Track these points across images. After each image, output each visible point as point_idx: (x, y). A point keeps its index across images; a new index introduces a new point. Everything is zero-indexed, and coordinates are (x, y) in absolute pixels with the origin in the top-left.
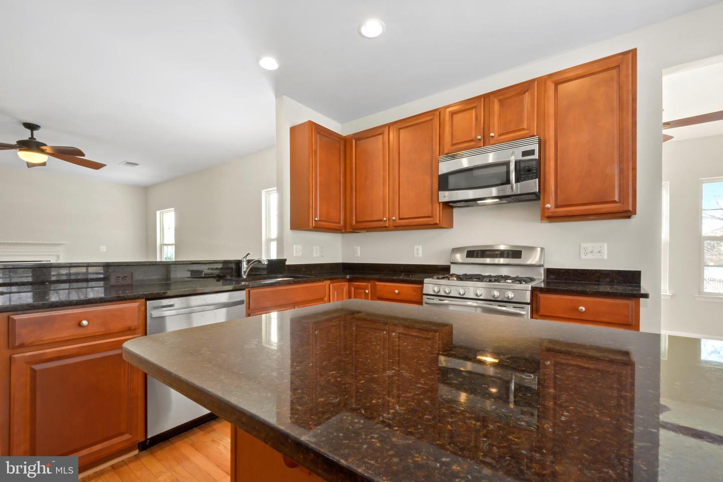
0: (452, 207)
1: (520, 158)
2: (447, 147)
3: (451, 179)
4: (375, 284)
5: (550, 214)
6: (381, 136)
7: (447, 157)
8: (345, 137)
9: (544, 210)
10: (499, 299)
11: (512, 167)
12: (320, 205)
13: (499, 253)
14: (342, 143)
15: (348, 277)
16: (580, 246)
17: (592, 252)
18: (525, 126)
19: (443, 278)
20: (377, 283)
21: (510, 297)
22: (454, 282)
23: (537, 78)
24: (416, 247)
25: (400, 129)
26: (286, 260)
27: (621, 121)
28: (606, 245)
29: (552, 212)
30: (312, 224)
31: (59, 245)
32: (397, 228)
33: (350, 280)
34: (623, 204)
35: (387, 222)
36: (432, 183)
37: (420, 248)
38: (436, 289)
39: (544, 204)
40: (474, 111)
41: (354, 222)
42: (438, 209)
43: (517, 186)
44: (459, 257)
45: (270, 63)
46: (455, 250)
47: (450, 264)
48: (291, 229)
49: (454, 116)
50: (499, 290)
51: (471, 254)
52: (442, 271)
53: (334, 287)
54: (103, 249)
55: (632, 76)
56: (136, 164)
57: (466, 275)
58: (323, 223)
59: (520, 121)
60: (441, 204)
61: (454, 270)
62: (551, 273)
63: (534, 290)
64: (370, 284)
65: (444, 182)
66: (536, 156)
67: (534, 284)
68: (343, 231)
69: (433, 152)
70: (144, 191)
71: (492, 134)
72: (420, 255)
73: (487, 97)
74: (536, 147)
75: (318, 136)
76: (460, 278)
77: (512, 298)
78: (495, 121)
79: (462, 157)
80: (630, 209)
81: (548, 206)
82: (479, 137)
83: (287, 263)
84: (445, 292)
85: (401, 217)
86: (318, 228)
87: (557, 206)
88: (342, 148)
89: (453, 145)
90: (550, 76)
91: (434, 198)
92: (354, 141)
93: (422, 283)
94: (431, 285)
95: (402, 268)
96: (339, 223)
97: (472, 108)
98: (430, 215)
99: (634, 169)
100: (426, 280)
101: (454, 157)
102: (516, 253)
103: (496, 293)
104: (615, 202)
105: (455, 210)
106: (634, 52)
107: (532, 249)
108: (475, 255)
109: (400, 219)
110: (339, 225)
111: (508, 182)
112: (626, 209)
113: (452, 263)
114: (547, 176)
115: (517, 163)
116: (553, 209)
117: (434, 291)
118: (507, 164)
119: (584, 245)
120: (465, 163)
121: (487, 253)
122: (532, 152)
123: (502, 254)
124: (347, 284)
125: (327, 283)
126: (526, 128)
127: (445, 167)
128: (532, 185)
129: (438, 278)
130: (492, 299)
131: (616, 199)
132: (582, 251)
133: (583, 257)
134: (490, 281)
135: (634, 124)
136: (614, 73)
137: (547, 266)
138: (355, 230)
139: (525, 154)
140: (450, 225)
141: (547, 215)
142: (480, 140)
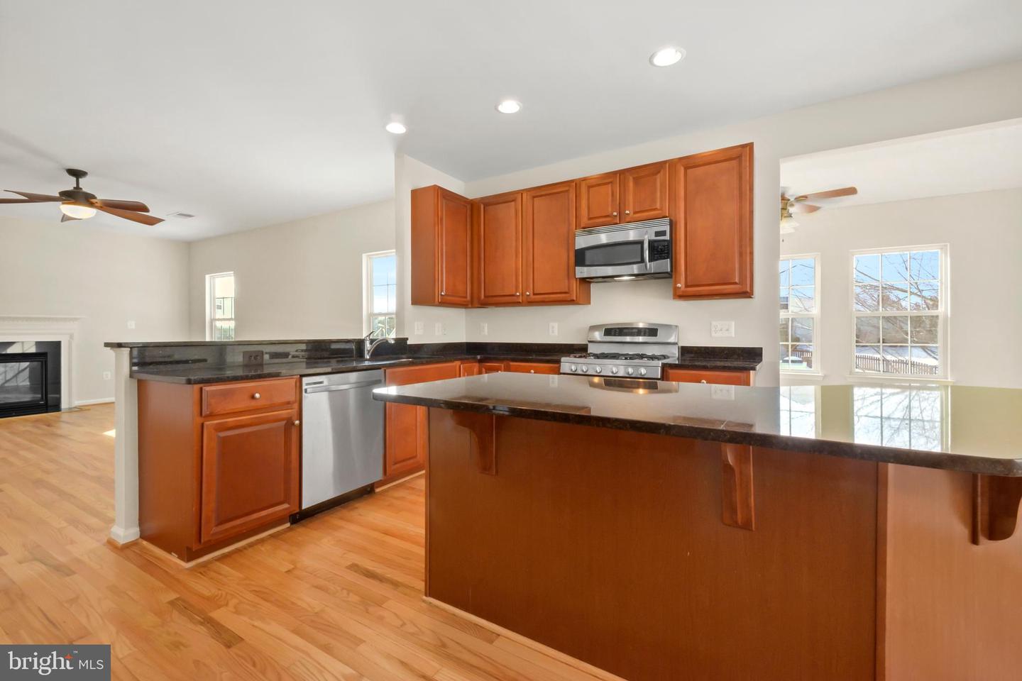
0: (590, 282)
1: (653, 238)
2: (584, 221)
3: (588, 254)
4: (510, 365)
5: (681, 294)
6: (513, 203)
7: (584, 231)
8: (472, 200)
9: (676, 289)
10: (633, 376)
11: (646, 245)
12: (446, 278)
13: (636, 331)
14: (469, 207)
15: (479, 357)
16: (711, 324)
17: (721, 330)
18: (658, 206)
19: (580, 357)
20: (512, 363)
21: (643, 373)
22: (591, 360)
23: (669, 160)
24: (551, 324)
25: (534, 197)
26: (407, 339)
27: (741, 208)
28: (733, 323)
29: (683, 292)
30: (438, 299)
31: (75, 319)
32: (531, 303)
33: (480, 361)
34: (742, 285)
35: (521, 297)
36: (568, 256)
37: (556, 325)
38: (573, 368)
39: (676, 284)
40: (610, 185)
41: (483, 297)
42: (574, 285)
43: (650, 265)
44: (598, 335)
45: (397, 128)
46: (594, 328)
47: (588, 343)
48: (412, 304)
49: (591, 189)
50: (633, 366)
51: (609, 332)
52: (579, 350)
53: (464, 369)
54: (132, 325)
55: (749, 168)
56: (190, 216)
57: (603, 354)
58: (449, 298)
59: (654, 201)
60: (578, 280)
61: (592, 349)
62: (685, 351)
63: (664, 366)
64: (503, 365)
65: (581, 257)
66: (667, 237)
67: (665, 361)
68: (470, 306)
69: (569, 224)
70: (188, 248)
71: (627, 212)
72: (556, 333)
73: (622, 173)
74: (667, 228)
75: (444, 201)
76: (597, 356)
77: (644, 375)
78: (630, 198)
79: (599, 232)
80: (748, 290)
81: (679, 285)
82: (615, 214)
83: (409, 342)
84: (583, 371)
85: (535, 292)
86: (444, 303)
87: (687, 286)
88: (469, 212)
89: (590, 219)
90: (681, 159)
91: (570, 274)
92: (482, 206)
93: (559, 362)
94: (567, 364)
95: (536, 347)
96: (466, 297)
97: (608, 183)
98: (566, 290)
99: (752, 253)
100: (563, 359)
101: (590, 233)
102: (652, 332)
103: (630, 370)
104: (736, 283)
105: (592, 285)
106: (750, 146)
107: (668, 327)
108: (613, 333)
109: (534, 294)
110: (465, 299)
111: (642, 261)
112: (744, 290)
113: (590, 342)
114: (678, 256)
115: (651, 242)
116: (683, 288)
117: (572, 370)
118: (641, 243)
119: (714, 323)
120: (603, 238)
121: (625, 331)
122: (663, 233)
123: (639, 332)
124: (477, 365)
125: (458, 363)
126: (658, 208)
127: (582, 241)
128: (665, 265)
129: (575, 357)
130: (627, 376)
131: (737, 280)
132: (713, 329)
133: (713, 334)
134: (626, 359)
135: (751, 212)
136: (734, 163)
137: (681, 344)
138: (484, 304)
139: (658, 234)
140: (588, 302)
141: (678, 294)
142: (616, 216)
